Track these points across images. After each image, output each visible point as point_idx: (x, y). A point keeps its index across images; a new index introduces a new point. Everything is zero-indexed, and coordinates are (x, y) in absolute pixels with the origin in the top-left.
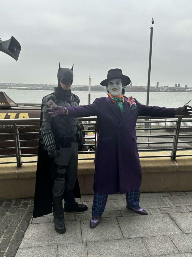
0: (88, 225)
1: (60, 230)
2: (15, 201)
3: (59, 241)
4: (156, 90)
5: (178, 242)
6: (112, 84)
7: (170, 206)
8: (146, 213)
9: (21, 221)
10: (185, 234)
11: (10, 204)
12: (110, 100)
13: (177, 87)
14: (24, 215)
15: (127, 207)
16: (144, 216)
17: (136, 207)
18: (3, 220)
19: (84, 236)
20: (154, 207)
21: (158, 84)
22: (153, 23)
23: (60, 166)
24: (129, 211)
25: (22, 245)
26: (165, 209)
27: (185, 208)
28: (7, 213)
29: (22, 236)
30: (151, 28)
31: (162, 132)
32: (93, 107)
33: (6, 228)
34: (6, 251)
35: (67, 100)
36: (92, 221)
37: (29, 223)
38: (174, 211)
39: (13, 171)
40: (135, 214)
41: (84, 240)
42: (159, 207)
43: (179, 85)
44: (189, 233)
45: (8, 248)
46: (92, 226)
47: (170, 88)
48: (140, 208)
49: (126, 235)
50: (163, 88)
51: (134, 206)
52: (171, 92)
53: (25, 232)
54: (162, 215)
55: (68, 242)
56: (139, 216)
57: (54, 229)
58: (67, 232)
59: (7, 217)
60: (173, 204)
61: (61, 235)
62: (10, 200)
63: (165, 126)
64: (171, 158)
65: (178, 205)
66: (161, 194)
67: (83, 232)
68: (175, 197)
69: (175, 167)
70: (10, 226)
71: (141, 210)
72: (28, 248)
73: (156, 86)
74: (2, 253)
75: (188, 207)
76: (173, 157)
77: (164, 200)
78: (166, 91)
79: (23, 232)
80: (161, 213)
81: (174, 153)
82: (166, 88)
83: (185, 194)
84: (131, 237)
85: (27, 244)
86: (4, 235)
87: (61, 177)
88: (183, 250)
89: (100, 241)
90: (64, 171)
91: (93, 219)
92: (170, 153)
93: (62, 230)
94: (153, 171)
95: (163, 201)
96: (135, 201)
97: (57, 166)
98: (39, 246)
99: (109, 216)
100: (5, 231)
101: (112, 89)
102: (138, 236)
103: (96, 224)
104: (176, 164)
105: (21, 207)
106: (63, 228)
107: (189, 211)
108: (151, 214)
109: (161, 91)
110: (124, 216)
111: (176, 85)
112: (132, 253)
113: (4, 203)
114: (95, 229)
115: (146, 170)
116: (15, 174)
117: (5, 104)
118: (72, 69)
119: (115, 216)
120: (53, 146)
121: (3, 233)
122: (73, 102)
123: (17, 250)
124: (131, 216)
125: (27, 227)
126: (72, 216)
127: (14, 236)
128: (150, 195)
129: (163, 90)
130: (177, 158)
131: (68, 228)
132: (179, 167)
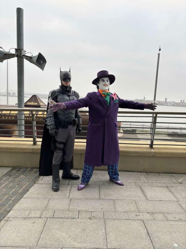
0: (77, 188)
1: (54, 189)
2: (30, 169)
3: (52, 196)
4: (164, 104)
5: (141, 205)
6: (103, 81)
7: (143, 182)
8: (123, 184)
9: (30, 181)
10: (149, 200)
11: (25, 171)
12: (99, 94)
13: (182, 102)
14: (33, 178)
15: (110, 180)
16: (121, 186)
17: (116, 179)
18: (18, 179)
19: (71, 194)
20: (131, 181)
21: (166, 99)
22: (160, 50)
23: (58, 141)
24: (111, 182)
25: (25, 196)
26: (139, 183)
27: (155, 183)
28: (22, 176)
29: (27, 190)
30: (158, 54)
31: (164, 136)
32: (86, 100)
33: (18, 185)
34: (13, 199)
35: (67, 94)
36: (80, 186)
37: (35, 183)
38: (146, 185)
39: (30, 147)
40: (114, 184)
41: (71, 197)
42: (135, 181)
43: (184, 101)
44: (152, 200)
45: (15, 197)
46: (80, 189)
47: (176, 103)
48: (119, 180)
49: (102, 197)
50: (170, 103)
51: (114, 178)
52: (177, 106)
53: (30, 188)
54: (135, 187)
55: (58, 197)
56: (117, 186)
57: (51, 188)
58: (59, 191)
59: (21, 178)
60: (147, 180)
61: (55, 192)
62: (27, 168)
63: (168, 132)
64: (150, 146)
65: (150, 181)
66: (140, 173)
67: (71, 192)
68: (150, 176)
69: (151, 153)
70: (21, 184)
71: (119, 182)
72: (28, 198)
73: (165, 101)
74: (10, 199)
75: (158, 184)
76: (151, 146)
77: (141, 177)
78: (173, 105)
79: (29, 188)
80: (135, 185)
81: (152, 142)
82: (173, 103)
83: (159, 175)
84: (105, 198)
85: (29, 196)
86: (15, 188)
87: (59, 150)
88: (142, 211)
89: (82, 199)
90: (62, 146)
91: (81, 184)
92: (149, 142)
93: (56, 189)
94: (134, 155)
95: (139, 178)
96: (115, 174)
97: (56, 141)
98: (37, 198)
99: (94, 184)
100: (16, 187)
101: (104, 85)
102: (111, 198)
103: (83, 188)
104: (153, 150)
105: (33, 173)
106: (57, 188)
107: (157, 186)
108: (127, 186)
109: (168, 105)
110: (106, 185)
111: (181, 101)
112: (102, 208)
113: (22, 170)
114: (80, 191)
115: (128, 153)
116: (30, 149)
117: (36, 103)
118: (70, 71)
119: (98, 184)
120: (52, 126)
121: (15, 187)
122: (72, 96)
123: (21, 198)
124: (111, 185)
125: (33, 185)
126: (67, 181)
127: (21, 190)
128: (131, 173)
129: (171, 104)
130: (154, 146)
131: (61, 188)
132: (154, 152)
